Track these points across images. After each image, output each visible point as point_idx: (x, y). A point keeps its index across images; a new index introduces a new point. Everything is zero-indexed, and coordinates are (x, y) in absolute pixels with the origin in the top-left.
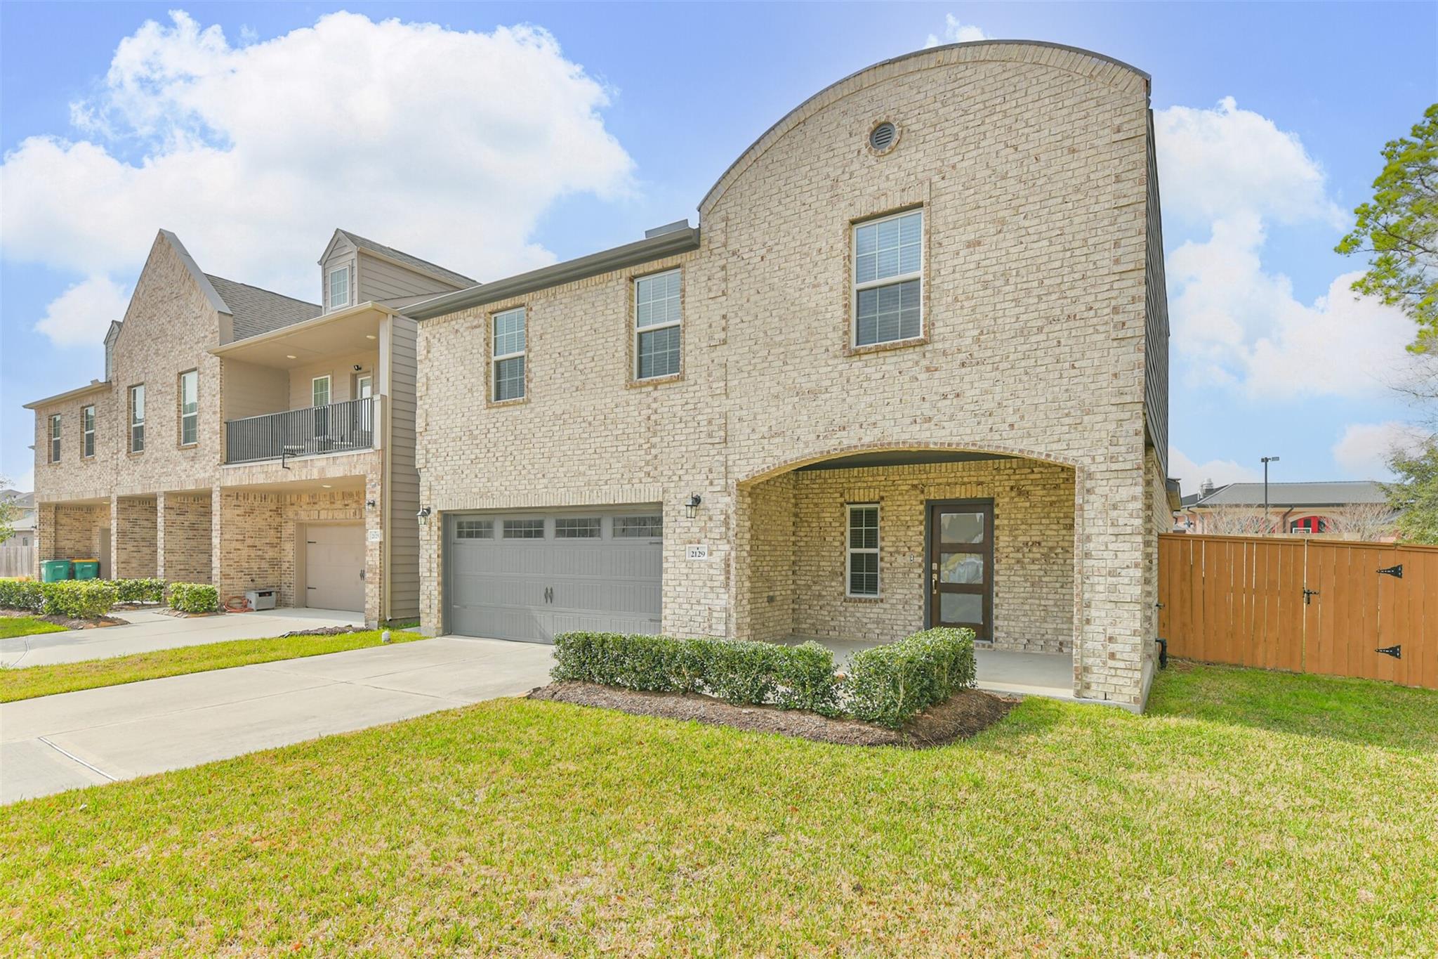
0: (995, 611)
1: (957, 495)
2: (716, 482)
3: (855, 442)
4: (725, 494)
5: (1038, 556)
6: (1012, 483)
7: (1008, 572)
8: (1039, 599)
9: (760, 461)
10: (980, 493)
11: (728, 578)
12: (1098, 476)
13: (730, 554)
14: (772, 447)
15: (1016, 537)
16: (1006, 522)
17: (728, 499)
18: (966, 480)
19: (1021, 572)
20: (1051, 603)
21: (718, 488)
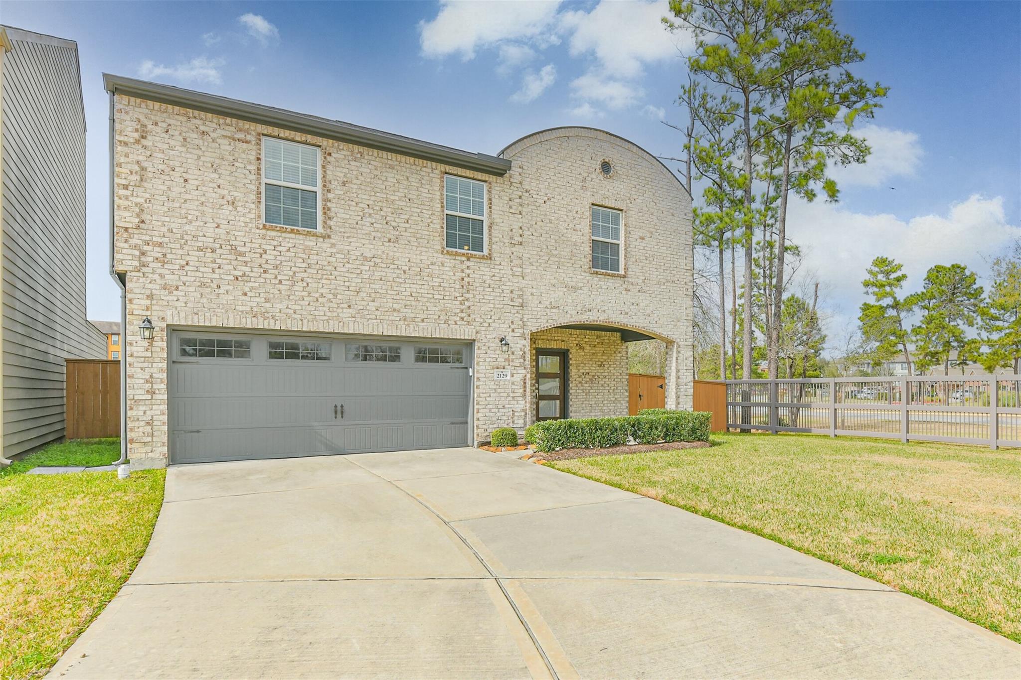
0: (570, 408)
1: (552, 346)
2: (516, 330)
3: (596, 319)
4: (522, 338)
5: (588, 380)
6: (577, 342)
7: (576, 388)
8: (589, 401)
9: (545, 321)
10: (563, 346)
11: (525, 391)
12: (681, 346)
13: (526, 376)
14: (552, 314)
15: (579, 370)
16: (574, 362)
17: (524, 342)
18: (556, 338)
19: (581, 388)
20: (593, 402)
21: (518, 334)
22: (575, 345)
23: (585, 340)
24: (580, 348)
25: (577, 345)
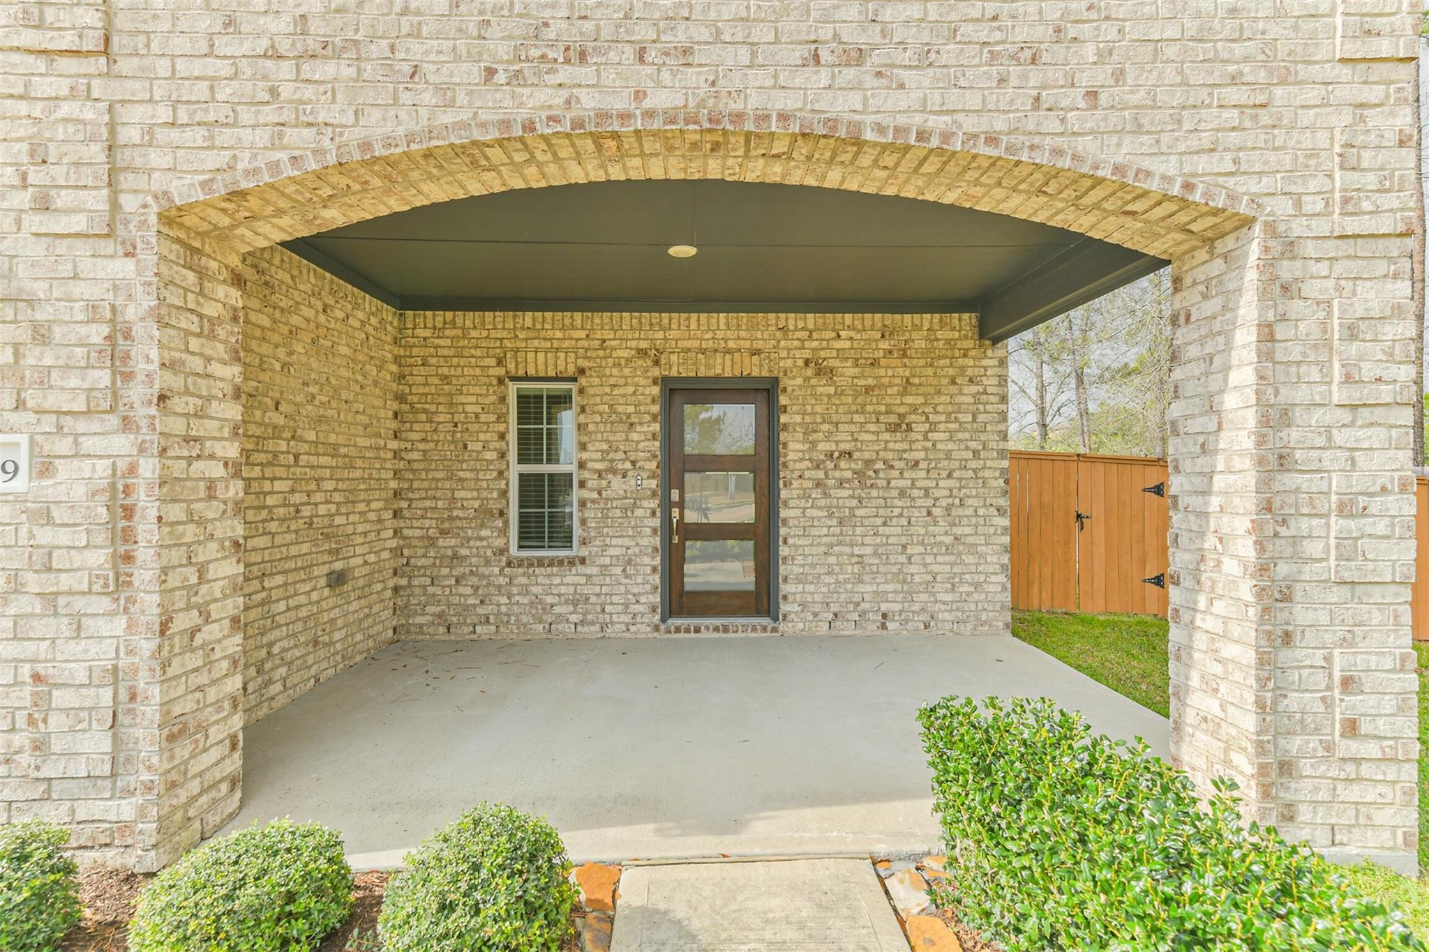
0: (782, 568)
1: (718, 371)
4: (104, 245)
5: (849, 474)
6: (807, 354)
7: (803, 503)
8: (851, 545)
9: (262, 137)
10: (756, 369)
13: (132, 470)
14: (309, 92)
15: (814, 444)
16: (798, 419)
18: (731, 344)
19: (823, 502)
20: (869, 550)
22: (800, 363)
23: (838, 344)
24: (819, 372)
25: (807, 362)
